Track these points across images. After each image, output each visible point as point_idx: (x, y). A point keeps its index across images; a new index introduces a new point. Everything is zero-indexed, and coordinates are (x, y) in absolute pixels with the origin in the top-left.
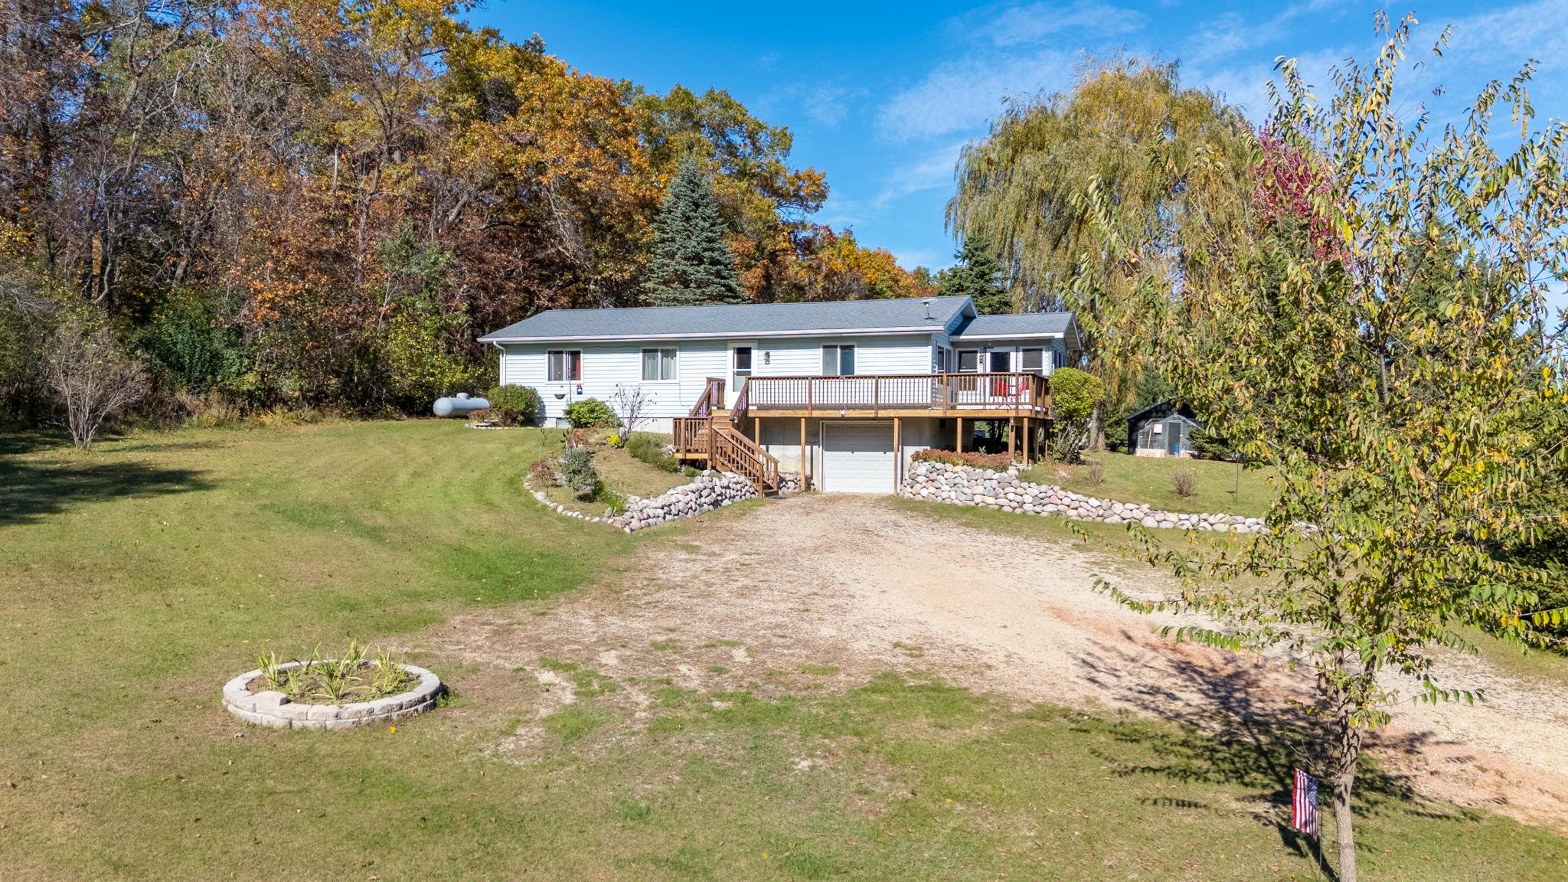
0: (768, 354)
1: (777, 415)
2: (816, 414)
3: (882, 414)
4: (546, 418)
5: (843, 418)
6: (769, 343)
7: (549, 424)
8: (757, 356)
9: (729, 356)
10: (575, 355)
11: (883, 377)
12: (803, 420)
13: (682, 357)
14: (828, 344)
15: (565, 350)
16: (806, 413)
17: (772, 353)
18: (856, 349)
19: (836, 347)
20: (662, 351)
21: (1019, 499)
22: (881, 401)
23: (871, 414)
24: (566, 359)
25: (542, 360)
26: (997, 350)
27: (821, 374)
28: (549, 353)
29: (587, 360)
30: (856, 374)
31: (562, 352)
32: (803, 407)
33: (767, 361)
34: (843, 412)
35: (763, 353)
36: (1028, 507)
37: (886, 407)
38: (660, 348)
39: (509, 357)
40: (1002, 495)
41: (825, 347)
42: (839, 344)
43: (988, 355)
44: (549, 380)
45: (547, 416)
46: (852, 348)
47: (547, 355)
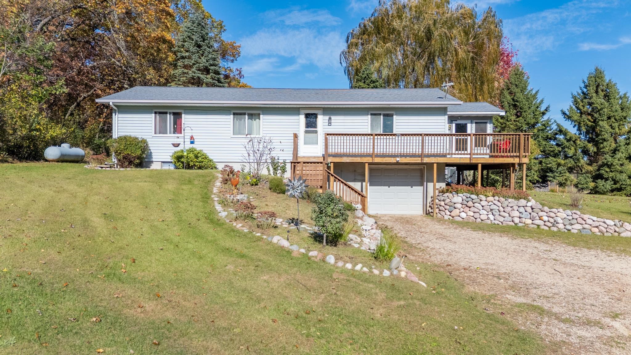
0: (330, 119)
1: (348, 161)
2: (377, 160)
3: (426, 160)
4: (152, 162)
5: (398, 163)
6: (330, 111)
7: (155, 166)
8: (321, 120)
9: (302, 119)
10: (177, 115)
11: (427, 135)
12: (366, 164)
13: (265, 120)
15: (169, 111)
16: (370, 160)
17: (333, 118)
18: (394, 116)
19: (380, 114)
20: (249, 115)
23: (418, 160)
24: (170, 118)
25: (150, 119)
26: (459, 122)
27: (369, 132)
28: (156, 113)
29: (187, 119)
30: (394, 132)
31: (166, 113)
33: (330, 124)
34: (398, 159)
35: (327, 118)
37: (428, 156)
38: (247, 112)
39: (120, 116)
42: (382, 113)
43: (454, 125)
44: (155, 133)
45: (154, 160)
46: (392, 116)
47: (154, 115)
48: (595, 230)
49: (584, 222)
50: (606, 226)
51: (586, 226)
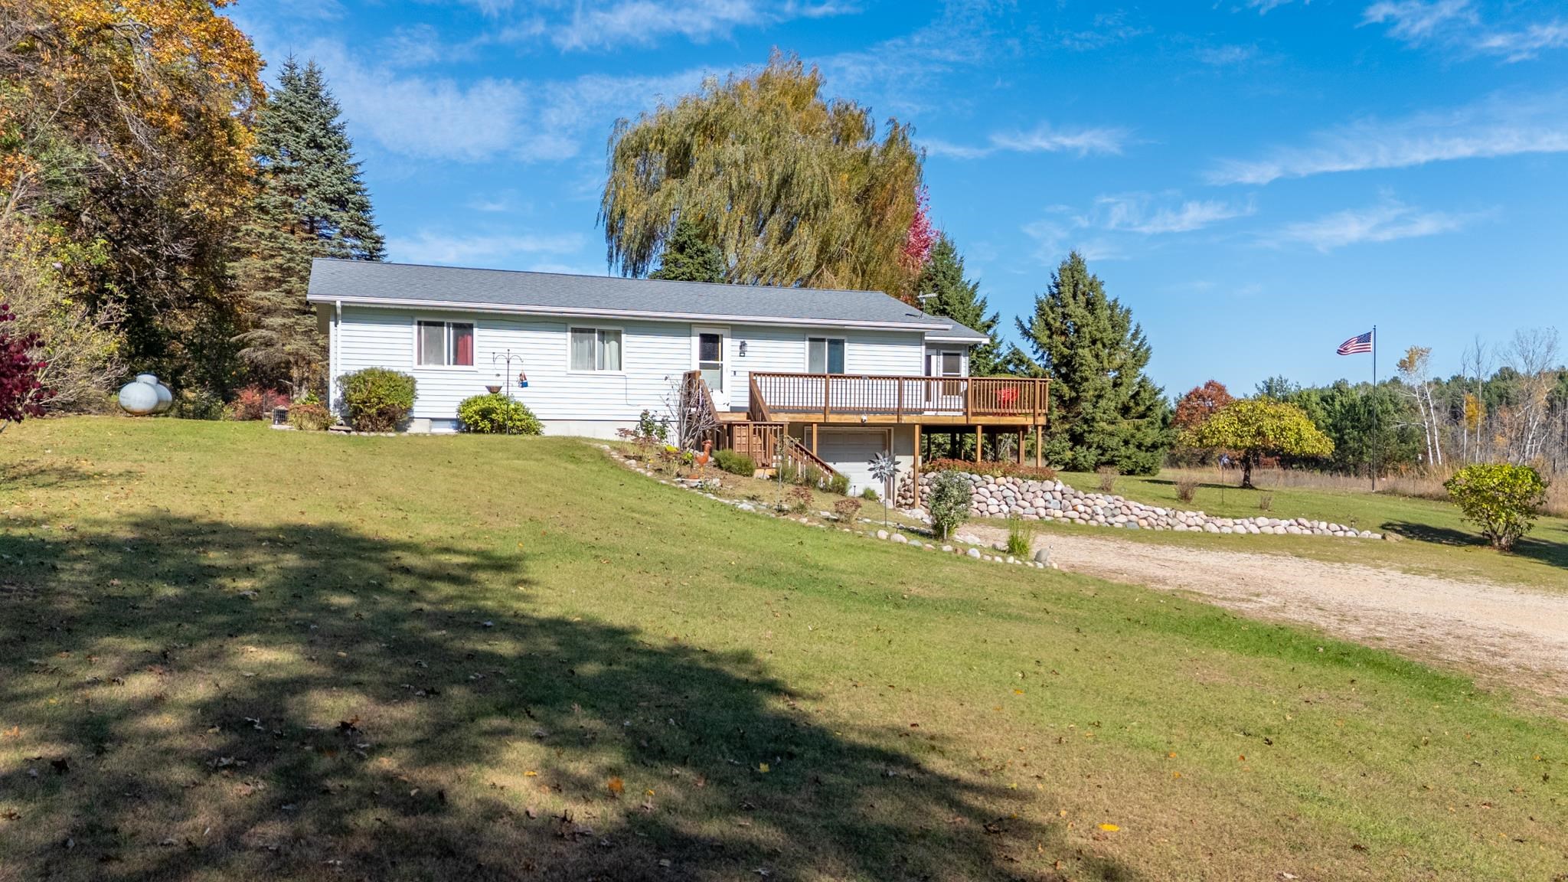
0: (743, 345)
3: (905, 419)
6: (744, 331)
8: (729, 346)
10: (464, 329)
11: (906, 379)
13: (631, 342)
14: (815, 336)
15: (446, 321)
17: (748, 342)
18: (846, 344)
19: (823, 340)
20: (600, 332)
22: (905, 406)
24: (447, 334)
25: (407, 335)
28: (419, 323)
29: (483, 339)
31: (441, 325)
33: (742, 353)
34: (864, 417)
35: (738, 343)
36: (1101, 519)
37: (909, 412)
38: (597, 327)
39: (345, 326)
41: (811, 340)
42: (827, 337)
44: (420, 363)
45: (415, 415)
46: (842, 342)
47: (416, 327)
48: (1144, 523)
49: (1129, 512)
50: (1156, 517)
51: (1133, 518)
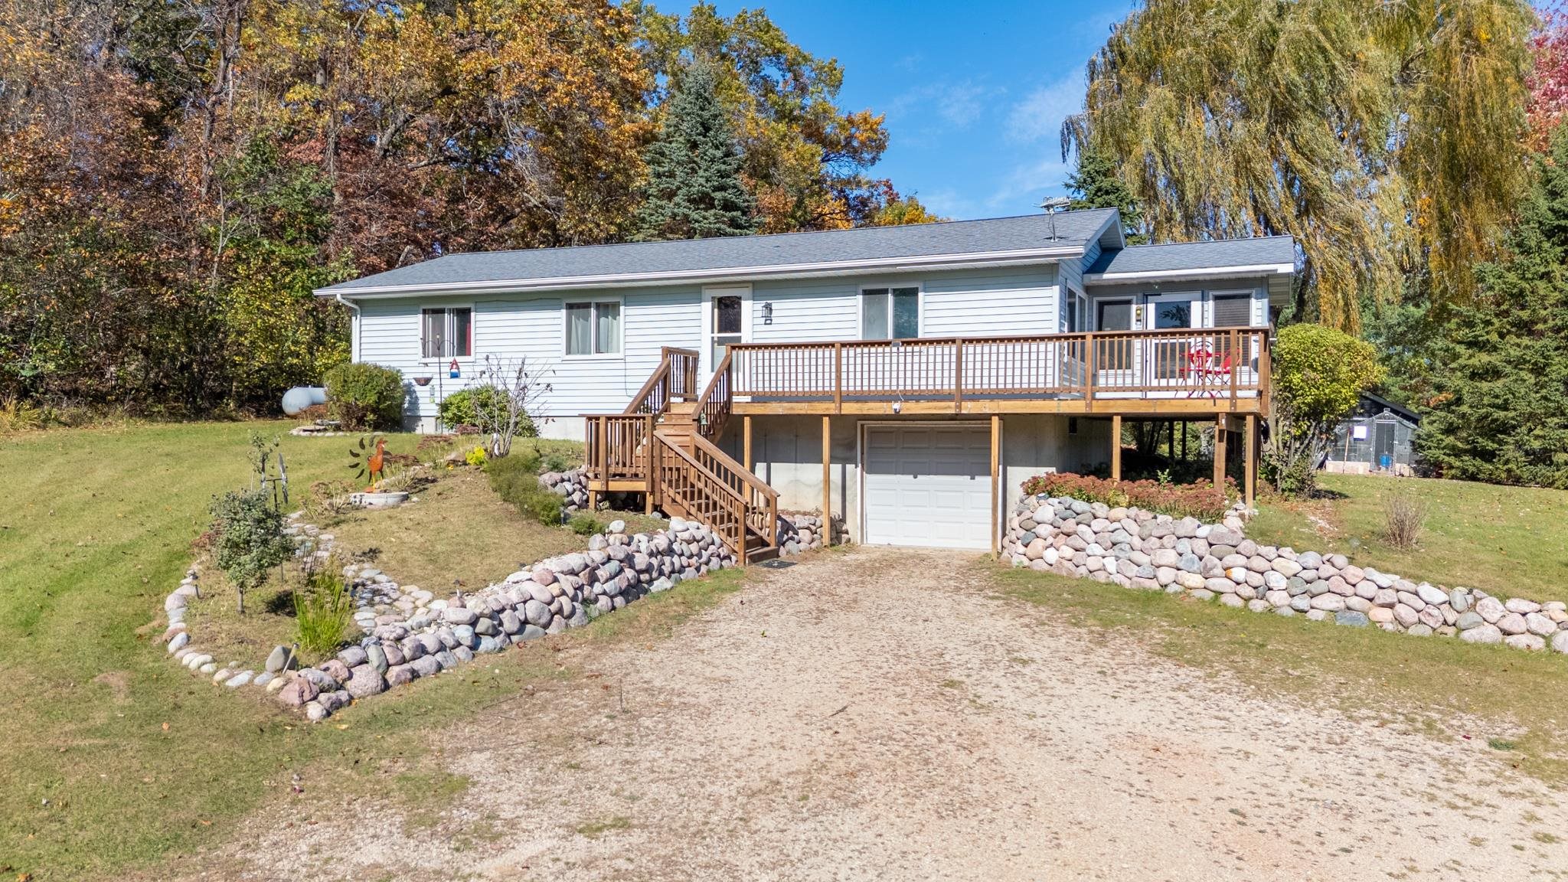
0: (769, 308)
1: (780, 411)
2: (850, 408)
3: (969, 408)
4: (419, 418)
5: (897, 416)
6: (770, 288)
7: (424, 427)
8: (750, 310)
9: (705, 312)
10: (463, 315)
11: (971, 341)
12: (826, 420)
14: (871, 286)
15: (447, 307)
16: (831, 408)
17: (776, 305)
18: (921, 295)
19: (885, 292)
21: (1257, 579)
22: (968, 384)
23: (948, 408)
24: (449, 321)
25: (413, 325)
26: (1168, 298)
27: (859, 338)
28: (425, 312)
29: (482, 322)
30: (921, 336)
31: (442, 311)
32: (826, 397)
33: (768, 319)
34: (896, 406)
35: (760, 305)
36: (1278, 598)
37: (975, 396)
38: (593, 301)
39: (366, 321)
40: (1218, 571)
41: (866, 293)
42: (891, 286)
43: (1151, 307)
44: (425, 356)
45: (422, 413)
46: (914, 292)
47: (421, 316)
48: (1385, 615)
49: (1349, 590)
50: (1421, 605)
51: (1354, 602)
